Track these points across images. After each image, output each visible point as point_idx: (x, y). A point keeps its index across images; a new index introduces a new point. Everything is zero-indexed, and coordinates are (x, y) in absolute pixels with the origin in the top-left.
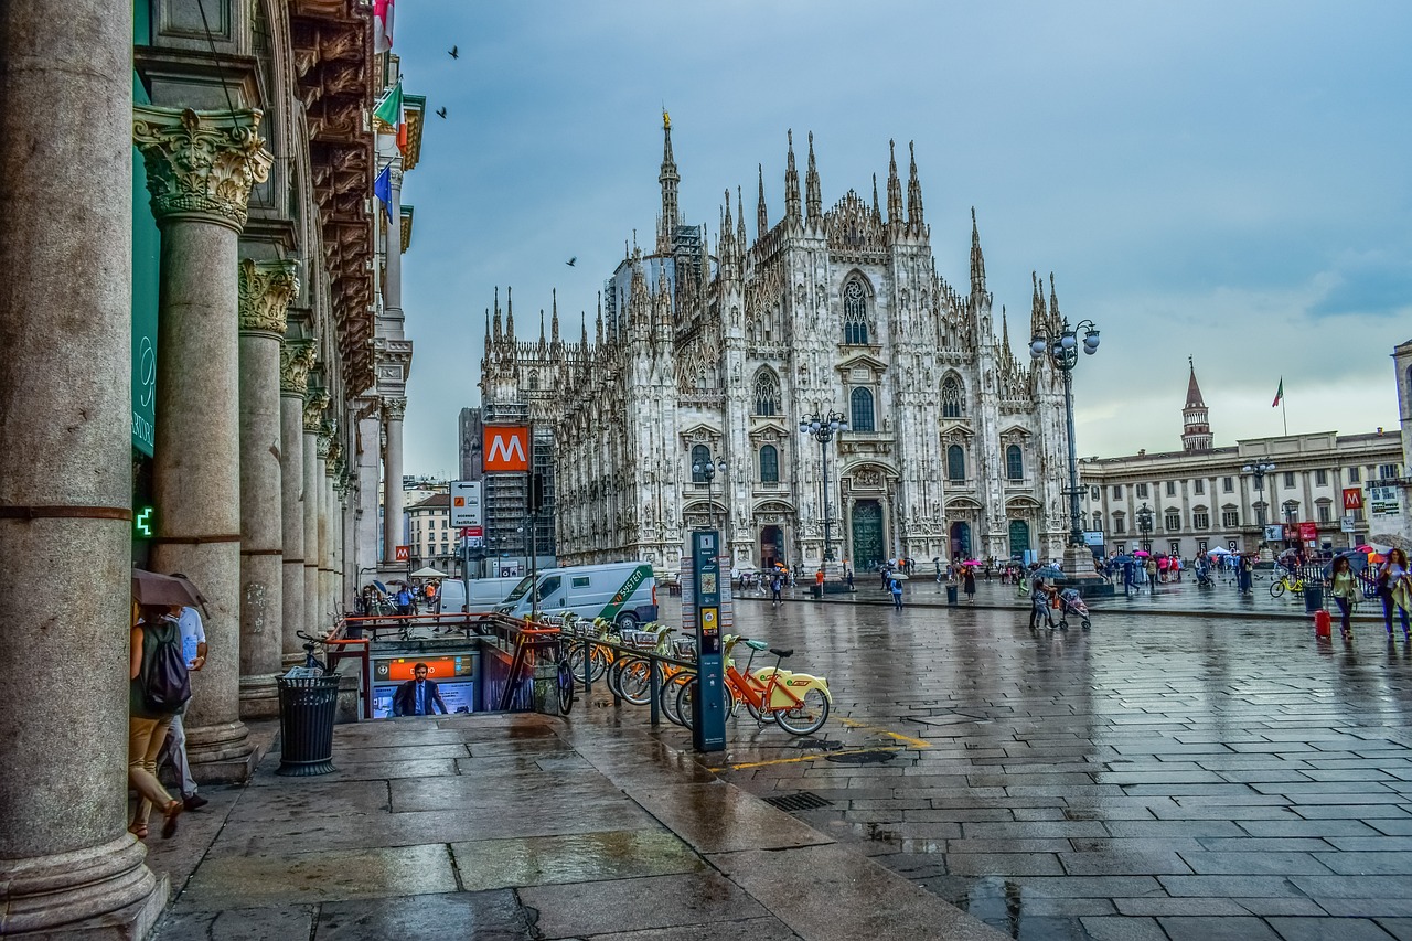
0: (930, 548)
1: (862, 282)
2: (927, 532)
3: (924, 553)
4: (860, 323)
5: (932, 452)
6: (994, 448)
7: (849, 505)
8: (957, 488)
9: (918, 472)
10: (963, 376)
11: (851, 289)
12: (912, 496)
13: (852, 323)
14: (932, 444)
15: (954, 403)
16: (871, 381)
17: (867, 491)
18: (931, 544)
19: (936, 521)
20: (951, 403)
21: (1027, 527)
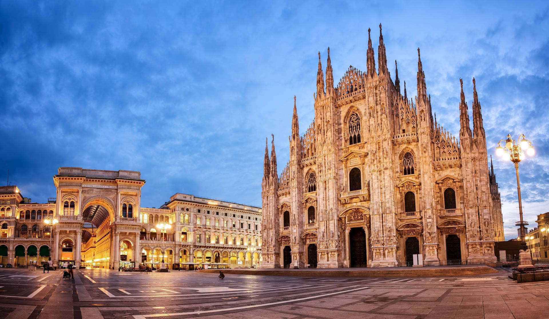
0: (386, 254)
1: (357, 113)
2: (383, 244)
3: (382, 257)
4: (357, 134)
5: (388, 197)
6: (429, 190)
7: (347, 232)
8: (409, 217)
9: (378, 209)
10: (415, 150)
11: (352, 118)
12: (376, 224)
13: (353, 136)
14: (388, 192)
15: (410, 167)
16: (360, 163)
17: (356, 224)
18: (386, 251)
19: (390, 237)
20: (409, 168)
21: (459, 240)
